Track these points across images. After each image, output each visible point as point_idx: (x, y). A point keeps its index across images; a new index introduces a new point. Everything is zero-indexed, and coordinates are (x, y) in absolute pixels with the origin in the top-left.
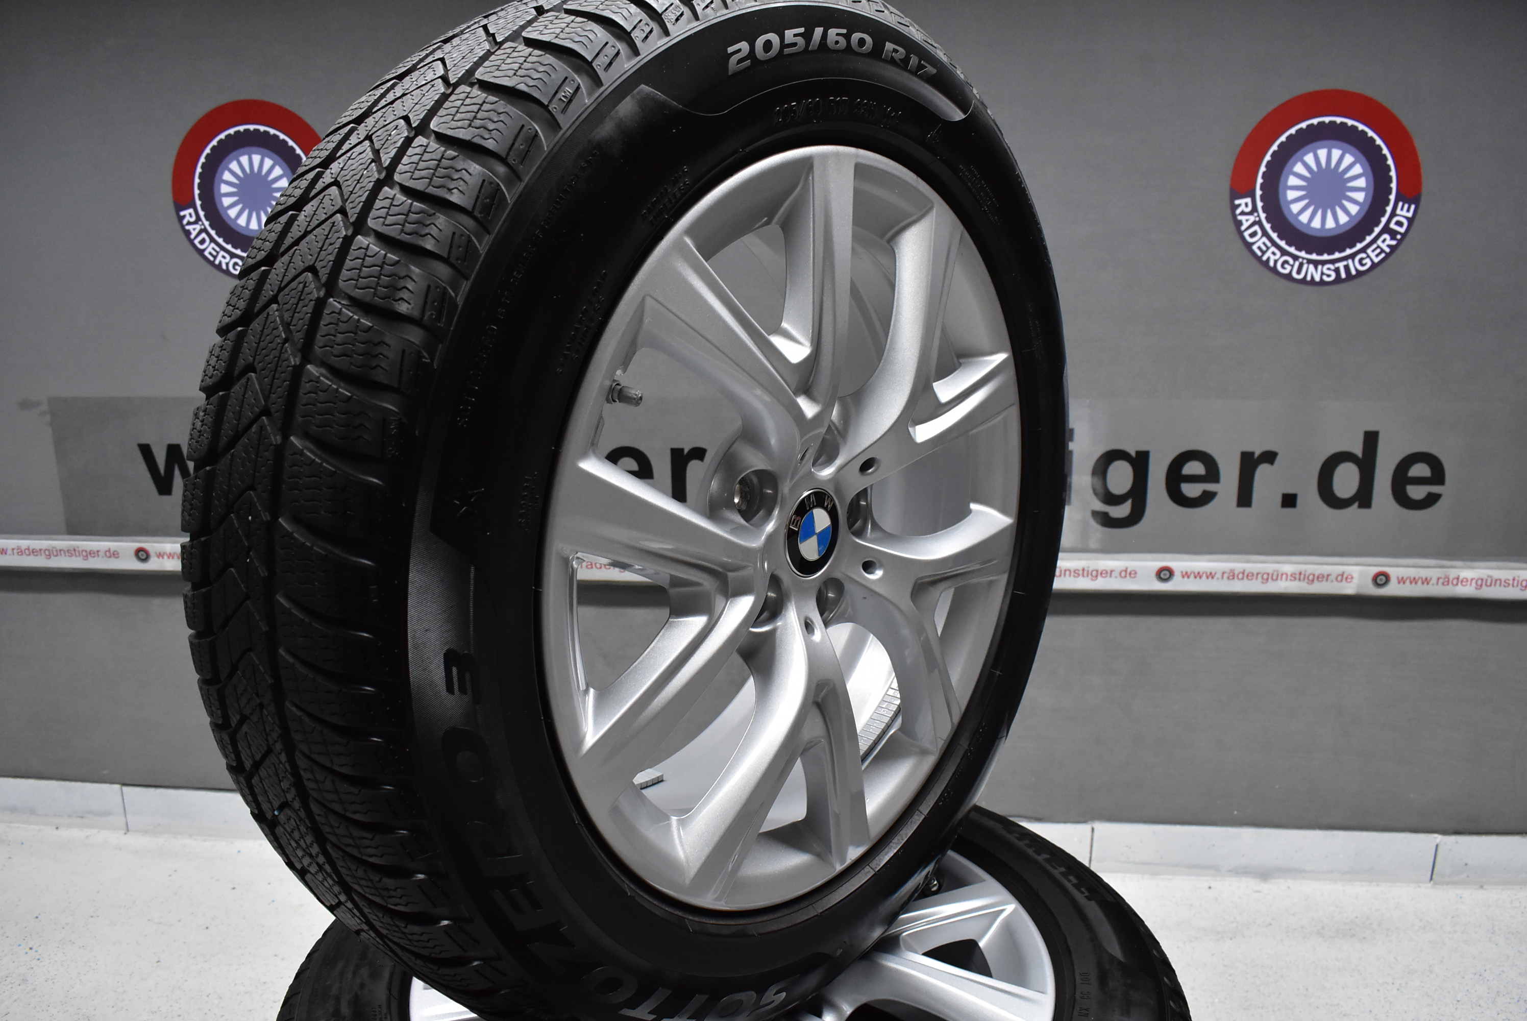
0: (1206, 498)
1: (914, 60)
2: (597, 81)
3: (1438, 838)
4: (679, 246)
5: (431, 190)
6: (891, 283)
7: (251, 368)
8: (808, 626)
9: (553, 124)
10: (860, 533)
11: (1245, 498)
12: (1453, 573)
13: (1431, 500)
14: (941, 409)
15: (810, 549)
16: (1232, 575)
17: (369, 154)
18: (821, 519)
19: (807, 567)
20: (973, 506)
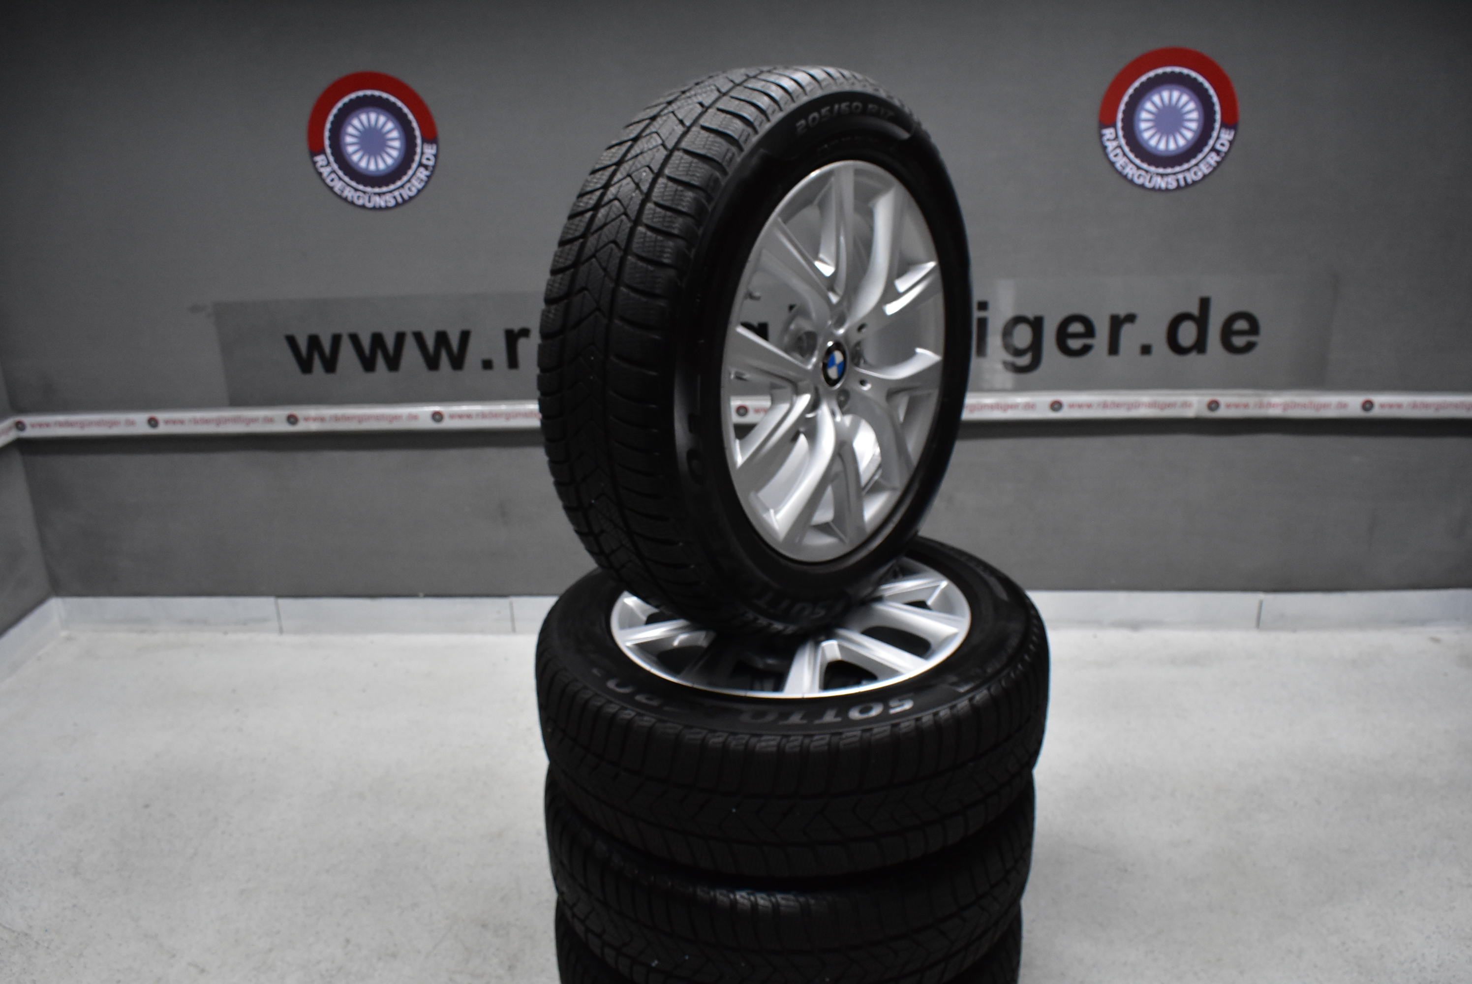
0: (1086, 349)
1: (883, 111)
2: (741, 149)
3: (1261, 596)
4: (775, 222)
5: (674, 206)
6: (871, 229)
7: (584, 289)
8: (833, 414)
9: (724, 172)
10: (857, 365)
11: (1114, 348)
12: (1266, 400)
13: (1250, 347)
14: (898, 295)
15: (833, 373)
16: (1105, 405)
17: (632, 186)
18: (838, 356)
19: (831, 382)
20: (919, 350)
